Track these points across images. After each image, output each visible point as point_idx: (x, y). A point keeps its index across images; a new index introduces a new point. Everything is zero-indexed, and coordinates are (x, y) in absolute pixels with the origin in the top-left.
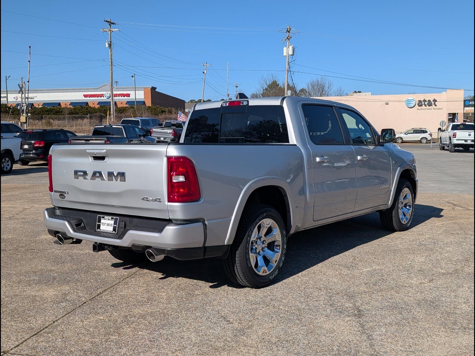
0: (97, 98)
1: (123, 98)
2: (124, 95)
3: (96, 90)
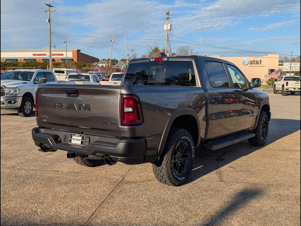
1: (59, 56)
3: (41, 51)
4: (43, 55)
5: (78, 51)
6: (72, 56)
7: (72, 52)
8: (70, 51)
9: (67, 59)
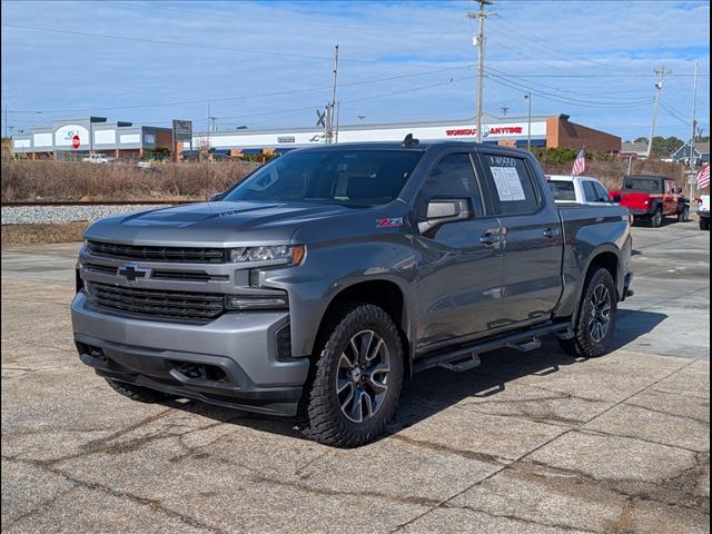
0: (467, 136)
1: (509, 134)
2: (512, 130)
3: (467, 121)
4: (470, 132)
5: (564, 118)
6: (544, 133)
7: (545, 124)
8: (539, 119)
9: (532, 141)
